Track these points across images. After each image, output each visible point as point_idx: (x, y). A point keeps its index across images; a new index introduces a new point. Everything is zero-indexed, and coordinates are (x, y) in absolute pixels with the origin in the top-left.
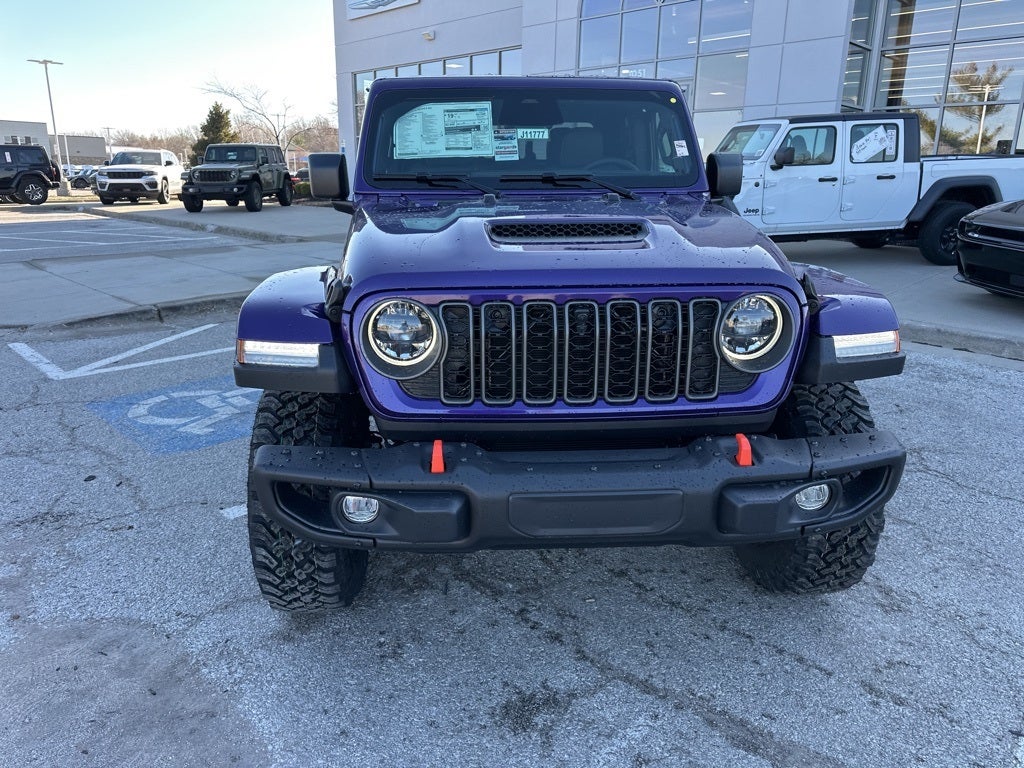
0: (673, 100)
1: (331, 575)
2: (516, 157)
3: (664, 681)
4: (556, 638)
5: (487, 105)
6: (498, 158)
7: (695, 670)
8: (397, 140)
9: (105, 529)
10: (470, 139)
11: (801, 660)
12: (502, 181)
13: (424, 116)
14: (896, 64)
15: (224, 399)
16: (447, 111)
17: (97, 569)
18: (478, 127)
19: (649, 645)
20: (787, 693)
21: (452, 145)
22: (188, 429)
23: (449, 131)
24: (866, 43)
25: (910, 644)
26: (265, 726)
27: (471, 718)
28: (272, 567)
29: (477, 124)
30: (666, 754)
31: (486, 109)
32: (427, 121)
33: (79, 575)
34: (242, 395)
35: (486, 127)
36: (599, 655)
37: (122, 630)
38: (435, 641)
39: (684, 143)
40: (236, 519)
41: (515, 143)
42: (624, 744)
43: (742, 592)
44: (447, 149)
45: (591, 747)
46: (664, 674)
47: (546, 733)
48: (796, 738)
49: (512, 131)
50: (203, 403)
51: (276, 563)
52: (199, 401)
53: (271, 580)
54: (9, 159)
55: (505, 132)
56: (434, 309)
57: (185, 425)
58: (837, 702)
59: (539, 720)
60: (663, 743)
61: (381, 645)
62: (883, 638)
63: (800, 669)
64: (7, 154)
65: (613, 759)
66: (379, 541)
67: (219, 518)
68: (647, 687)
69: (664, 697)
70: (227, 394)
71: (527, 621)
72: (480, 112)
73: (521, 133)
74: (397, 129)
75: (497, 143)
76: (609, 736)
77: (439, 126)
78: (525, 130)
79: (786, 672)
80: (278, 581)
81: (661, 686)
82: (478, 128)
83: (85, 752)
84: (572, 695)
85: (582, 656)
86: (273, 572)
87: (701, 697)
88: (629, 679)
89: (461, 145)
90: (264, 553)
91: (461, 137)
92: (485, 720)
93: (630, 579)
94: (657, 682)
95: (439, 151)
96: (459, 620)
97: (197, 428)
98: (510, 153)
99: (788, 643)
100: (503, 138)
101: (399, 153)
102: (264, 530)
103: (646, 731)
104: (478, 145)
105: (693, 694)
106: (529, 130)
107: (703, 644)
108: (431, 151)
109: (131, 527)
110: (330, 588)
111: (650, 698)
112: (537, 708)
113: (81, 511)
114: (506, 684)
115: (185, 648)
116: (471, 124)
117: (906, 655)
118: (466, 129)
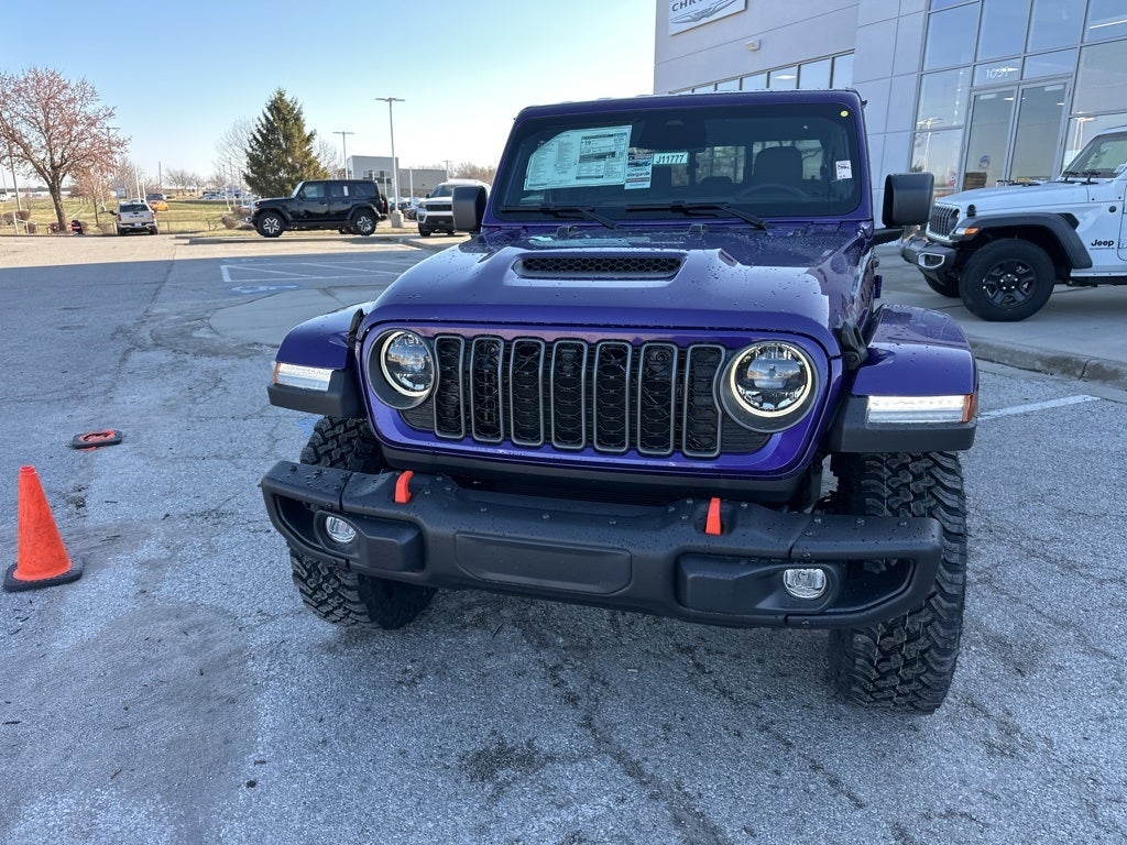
0: (844, 114)
1: (356, 593)
2: (647, 185)
3: (657, 767)
4: (573, 700)
5: (628, 129)
6: (627, 187)
7: (700, 764)
8: (530, 171)
10: (602, 167)
11: (834, 782)
12: (628, 210)
13: (561, 144)
16: (585, 138)
17: (223, 562)
18: (613, 154)
19: (667, 728)
21: (584, 174)
23: (584, 159)
25: (995, 797)
26: (267, 720)
27: (441, 756)
29: (613, 150)
30: (606, 839)
31: (625, 134)
32: (563, 149)
33: (207, 565)
35: (621, 154)
36: (606, 726)
37: (211, 616)
38: (456, 679)
39: (848, 163)
41: (649, 169)
42: (570, 818)
43: (816, 695)
44: (577, 178)
45: (535, 812)
46: (662, 761)
47: (500, 789)
49: (648, 156)
51: (306, 574)
53: (305, 590)
54: (346, 193)
55: (640, 158)
56: (431, 342)
59: (502, 774)
60: (611, 827)
61: (406, 671)
62: (963, 782)
63: (827, 790)
64: (345, 188)
65: (549, 828)
66: (351, 562)
68: (635, 771)
69: (645, 783)
71: (554, 677)
72: (618, 138)
73: (658, 157)
74: (532, 160)
75: (631, 170)
76: (560, 807)
77: (575, 155)
78: (662, 155)
79: (807, 791)
80: (310, 591)
81: (650, 771)
83: (126, 709)
84: (551, 758)
85: (588, 723)
87: (686, 794)
88: (619, 757)
89: (593, 174)
90: (296, 563)
91: (594, 165)
92: (453, 761)
93: (692, 658)
94: (649, 768)
95: (568, 181)
96: (490, 664)
98: (643, 180)
99: (831, 763)
100: (637, 165)
101: (529, 184)
103: (602, 811)
104: (610, 173)
105: (679, 788)
106: (666, 155)
107: (728, 740)
108: (561, 181)
110: (357, 606)
111: (630, 780)
112: (509, 762)
114: (494, 733)
115: (247, 641)
116: (607, 150)
117: (979, 807)
118: (601, 157)
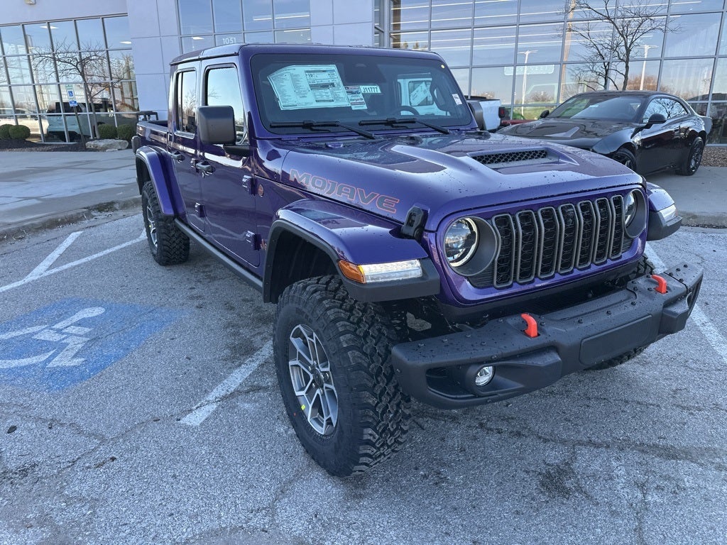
0: (443, 67)
2: (365, 107)
3: (598, 438)
4: (519, 434)
5: (333, 67)
6: (354, 108)
8: (278, 95)
9: (89, 467)
10: (329, 94)
13: (291, 75)
14: (394, 41)
15: (59, 331)
16: (307, 72)
17: (127, 502)
19: (567, 420)
20: (654, 423)
21: (319, 98)
22: (56, 363)
23: (313, 87)
24: (380, 26)
25: (670, 379)
27: (533, 499)
28: (374, 441)
29: (331, 82)
31: (334, 70)
32: (295, 80)
33: (116, 513)
34: (72, 325)
35: (338, 84)
36: (551, 435)
38: (456, 462)
39: (457, 95)
40: (202, 424)
41: (361, 95)
42: (623, 480)
44: (317, 101)
45: (610, 489)
46: (594, 434)
48: (683, 444)
49: (357, 87)
50: (42, 338)
51: (377, 436)
52: (35, 337)
53: (368, 451)
55: (352, 88)
56: (489, 221)
57: (49, 360)
58: (678, 419)
59: (569, 486)
60: (638, 472)
62: (656, 379)
63: (644, 408)
67: (187, 428)
69: (608, 447)
70: (57, 326)
71: (491, 430)
72: (329, 73)
73: (362, 88)
75: (350, 96)
76: (611, 479)
77: (304, 83)
78: (365, 87)
80: (375, 450)
81: (600, 441)
82: (333, 85)
84: (567, 464)
85: (544, 439)
86: (373, 445)
87: (624, 440)
88: (582, 444)
89: (325, 98)
90: (370, 431)
91: (323, 91)
92: (542, 498)
94: (596, 440)
95: (312, 103)
96: (453, 443)
97: (64, 361)
98: (361, 103)
100: (352, 93)
101: (283, 105)
102: (371, 413)
103: (623, 468)
104: (337, 98)
105: (618, 439)
106: (367, 87)
107: (590, 411)
108: (306, 103)
109: (113, 459)
111: (603, 450)
112: (560, 479)
113: (41, 459)
116: (327, 82)
118: (325, 86)
